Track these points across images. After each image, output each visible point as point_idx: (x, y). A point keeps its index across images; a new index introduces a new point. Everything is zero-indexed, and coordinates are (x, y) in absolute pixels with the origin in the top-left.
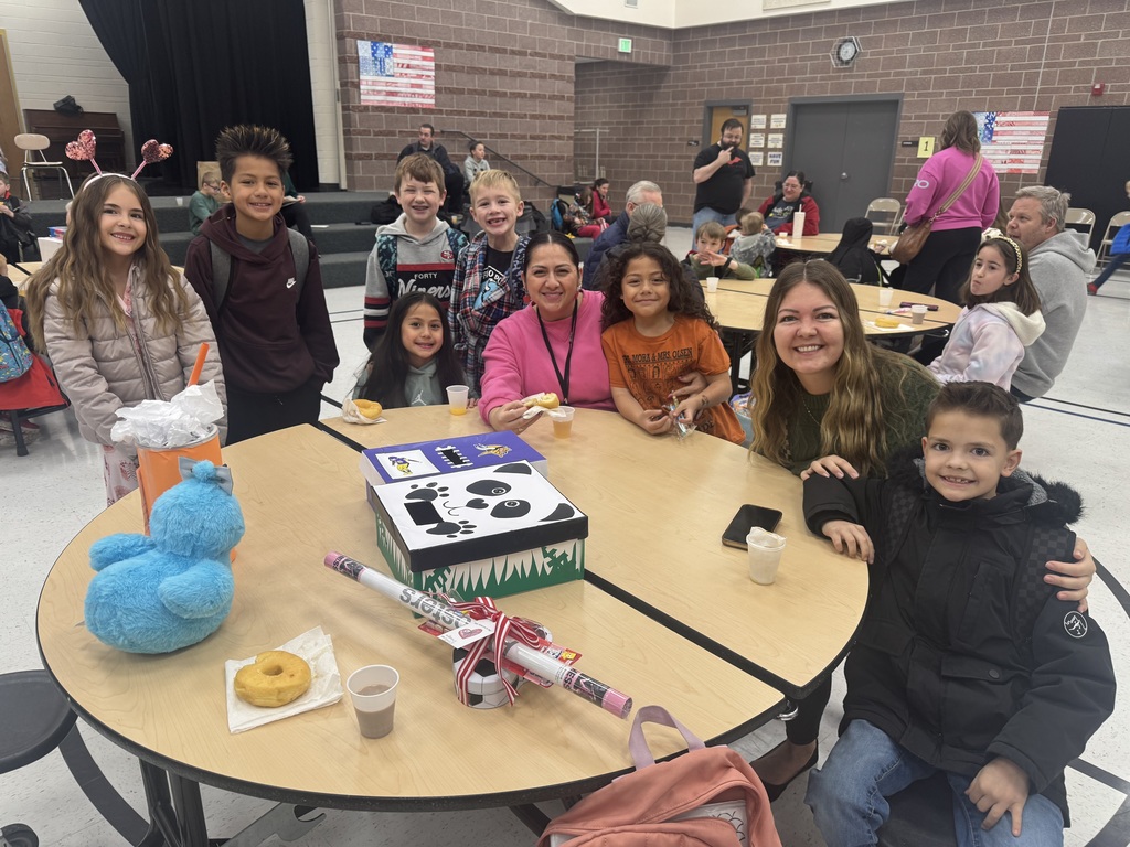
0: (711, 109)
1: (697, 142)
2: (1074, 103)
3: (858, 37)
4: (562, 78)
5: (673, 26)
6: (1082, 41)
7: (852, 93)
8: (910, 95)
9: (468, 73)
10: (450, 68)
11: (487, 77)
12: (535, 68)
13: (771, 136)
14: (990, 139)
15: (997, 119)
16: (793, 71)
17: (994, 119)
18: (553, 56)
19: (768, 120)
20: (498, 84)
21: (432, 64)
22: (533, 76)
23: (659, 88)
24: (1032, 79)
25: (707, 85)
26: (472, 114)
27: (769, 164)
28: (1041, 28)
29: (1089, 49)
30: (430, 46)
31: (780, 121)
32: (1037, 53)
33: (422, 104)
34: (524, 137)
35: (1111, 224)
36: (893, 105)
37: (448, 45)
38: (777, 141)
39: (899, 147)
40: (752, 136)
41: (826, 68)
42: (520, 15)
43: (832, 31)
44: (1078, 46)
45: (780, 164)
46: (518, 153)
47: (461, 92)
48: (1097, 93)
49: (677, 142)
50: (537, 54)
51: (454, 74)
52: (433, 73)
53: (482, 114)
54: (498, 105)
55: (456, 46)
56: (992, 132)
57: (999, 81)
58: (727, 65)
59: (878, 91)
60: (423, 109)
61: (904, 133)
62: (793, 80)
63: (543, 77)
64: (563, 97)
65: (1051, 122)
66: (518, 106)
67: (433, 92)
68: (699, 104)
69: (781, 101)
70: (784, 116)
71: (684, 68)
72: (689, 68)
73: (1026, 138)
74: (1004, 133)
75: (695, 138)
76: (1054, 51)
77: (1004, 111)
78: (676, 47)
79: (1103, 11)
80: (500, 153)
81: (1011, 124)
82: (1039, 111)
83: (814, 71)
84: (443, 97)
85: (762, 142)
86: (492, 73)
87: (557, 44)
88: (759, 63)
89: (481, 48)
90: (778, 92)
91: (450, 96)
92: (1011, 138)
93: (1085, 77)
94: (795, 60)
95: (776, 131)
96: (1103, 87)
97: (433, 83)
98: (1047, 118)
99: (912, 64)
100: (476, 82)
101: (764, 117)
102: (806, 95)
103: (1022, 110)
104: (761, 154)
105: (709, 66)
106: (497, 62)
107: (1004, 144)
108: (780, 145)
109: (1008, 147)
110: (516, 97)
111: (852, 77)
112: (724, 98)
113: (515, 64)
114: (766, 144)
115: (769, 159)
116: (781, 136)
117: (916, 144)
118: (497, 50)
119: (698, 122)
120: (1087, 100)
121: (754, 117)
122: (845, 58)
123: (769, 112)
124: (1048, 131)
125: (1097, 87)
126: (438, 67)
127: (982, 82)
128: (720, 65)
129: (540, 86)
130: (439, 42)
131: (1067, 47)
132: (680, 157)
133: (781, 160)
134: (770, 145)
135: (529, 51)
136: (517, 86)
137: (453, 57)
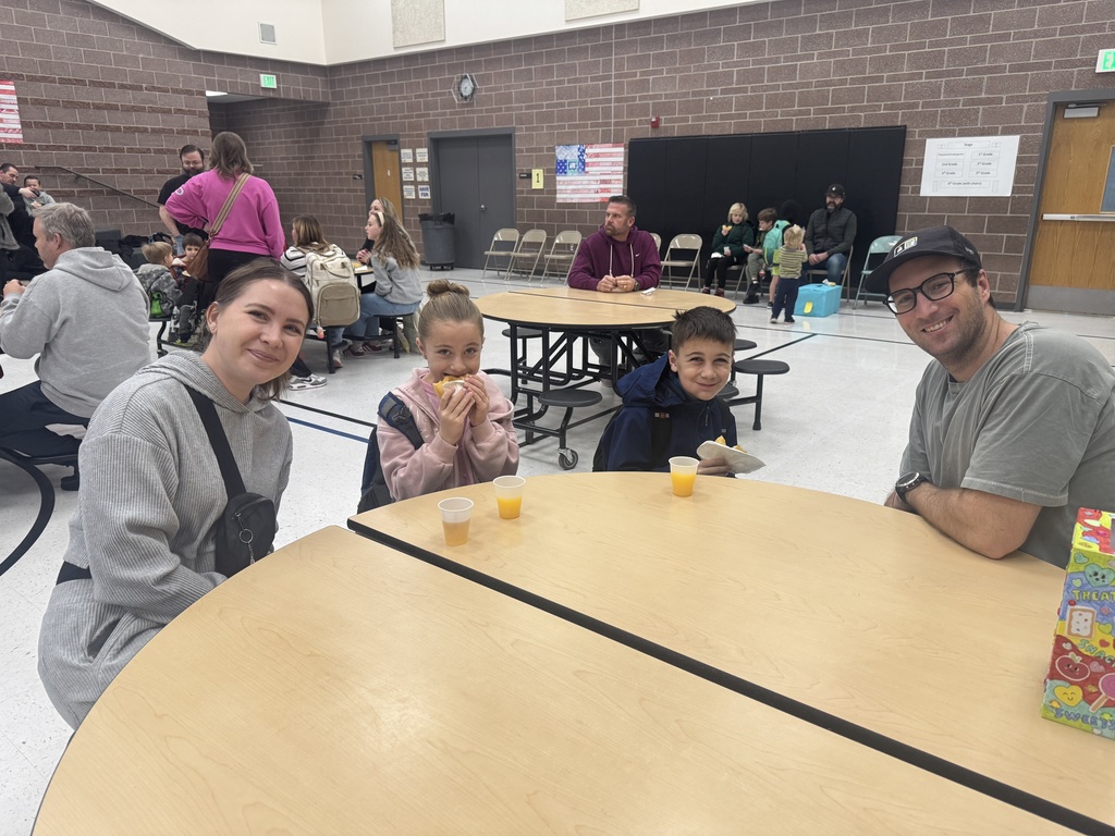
0: (369, 145)
1: (360, 176)
2: (640, 135)
3: (473, 74)
4: (192, 113)
5: (324, 62)
6: (638, 78)
7: (476, 127)
8: (521, 129)
9: (65, 107)
10: (37, 102)
11: (91, 112)
12: (155, 103)
13: (418, 170)
14: (583, 170)
15: (587, 151)
16: (428, 106)
17: (584, 151)
18: (175, 91)
19: (414, 154)
20: (107, 118)
21: (15, 97)
22: (153, 110)
23: (322, 123)
24: (607, 113)
25: (361, 120)
26: (75, 149)
27: (421, 197)
28: (607, 64)
29: (643, 85)
30: (9, 79)
31: (423, 154)
32: (607, 88)
33: (5, 139)
34: (150, 172)
35: (671, 246)
36: (506, 139)
37: (33, 79)
38: (423, 174)
39: (518, 179)
40: (404, 170)
41: (451, 104)
42: (127, 49)
43: (453, 68)
44: (636, 82)
45: (429, 197)
46: (144, 188)
47: (59, 126)
48: (655, 125)
49: (344, 176)
50: (154, 89)
51: (46, 108)
52: (16, 107)
53: (90, 149)
54: (110, 139)
55: (44, 79)
56: (584, 163)
57: (585, 114)
58: (374, 101)
59: (495, 126)
60: (7, 145)
61: (520, 166)
62: (429, 115)
63: (168, 112)
64: (197, 132)
65: (625, 153)
66: (137, 141)
67: (19, 127)
68: (358, 139)
69: (421, 135)
70: (426, 150)
71: (341, 104)
72: (345, 104)
73: (609, 168)
74: (593, 164)
75: (359, 171)
76: (619, 86)
77: (591, 144)
78: (332, 84)
79: (649, 50)
80: (117, 188)
81: (597, 155)
82: (617, 143)
83: (443, 107)
84: (33, 132)
85: (412, 175)
86: (98, 107)
87: (181, 79)
88: (400, 98)
89: (81, 82)
90: (417, 127)
91: (43, 131)
92: (598, 168)
93: (644, 110)
94: (427, 95)
95: (421, 165)
96: (658, 119)
97: (17, 117)
98: (622, 150)
99: (518, 101)
100: (78, 117)
101: (410, 151)
102: (441, 129)
103: (604, 142)
104: (413, 187)
105: (361, 102)
106: (103, 96)
107: (594, 175)
108: (426, 179)
109: (598, 178)
110: (134, 132)
111: (473, 112)
112: (377, 133)
113: (129, 98)
114: (415, 178)
115: (420, 192)
116: (426, 170)
117: (529, 176)
118: (102, 85)
119: (359, 156)
120: (650, 134)
121: (403, 151)
122: (465, 94)
123: (414, 147)
124: (624, 162)
125: (654, 120)
126: (20, 101)
127: (571, 117)
128: (370, 101)
129: (163, 121)
130: (22, 75)
131: (629, 83)
132: (348, 191)
133: (429, 193)
134: (419, 179)
135: (144, 85)
136: (133, 120)
137: (42, 91)
